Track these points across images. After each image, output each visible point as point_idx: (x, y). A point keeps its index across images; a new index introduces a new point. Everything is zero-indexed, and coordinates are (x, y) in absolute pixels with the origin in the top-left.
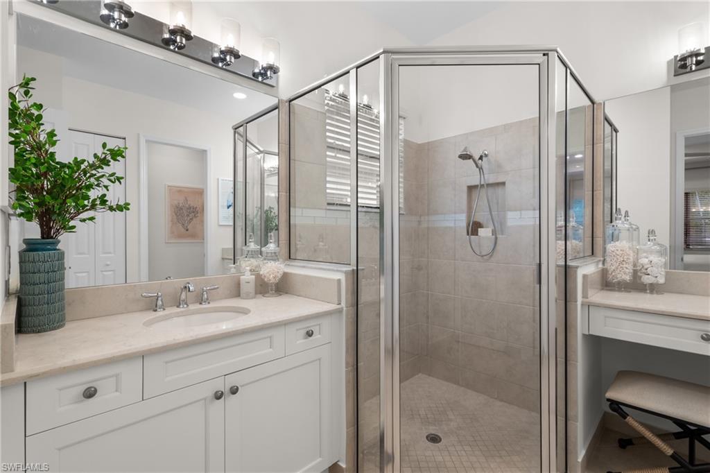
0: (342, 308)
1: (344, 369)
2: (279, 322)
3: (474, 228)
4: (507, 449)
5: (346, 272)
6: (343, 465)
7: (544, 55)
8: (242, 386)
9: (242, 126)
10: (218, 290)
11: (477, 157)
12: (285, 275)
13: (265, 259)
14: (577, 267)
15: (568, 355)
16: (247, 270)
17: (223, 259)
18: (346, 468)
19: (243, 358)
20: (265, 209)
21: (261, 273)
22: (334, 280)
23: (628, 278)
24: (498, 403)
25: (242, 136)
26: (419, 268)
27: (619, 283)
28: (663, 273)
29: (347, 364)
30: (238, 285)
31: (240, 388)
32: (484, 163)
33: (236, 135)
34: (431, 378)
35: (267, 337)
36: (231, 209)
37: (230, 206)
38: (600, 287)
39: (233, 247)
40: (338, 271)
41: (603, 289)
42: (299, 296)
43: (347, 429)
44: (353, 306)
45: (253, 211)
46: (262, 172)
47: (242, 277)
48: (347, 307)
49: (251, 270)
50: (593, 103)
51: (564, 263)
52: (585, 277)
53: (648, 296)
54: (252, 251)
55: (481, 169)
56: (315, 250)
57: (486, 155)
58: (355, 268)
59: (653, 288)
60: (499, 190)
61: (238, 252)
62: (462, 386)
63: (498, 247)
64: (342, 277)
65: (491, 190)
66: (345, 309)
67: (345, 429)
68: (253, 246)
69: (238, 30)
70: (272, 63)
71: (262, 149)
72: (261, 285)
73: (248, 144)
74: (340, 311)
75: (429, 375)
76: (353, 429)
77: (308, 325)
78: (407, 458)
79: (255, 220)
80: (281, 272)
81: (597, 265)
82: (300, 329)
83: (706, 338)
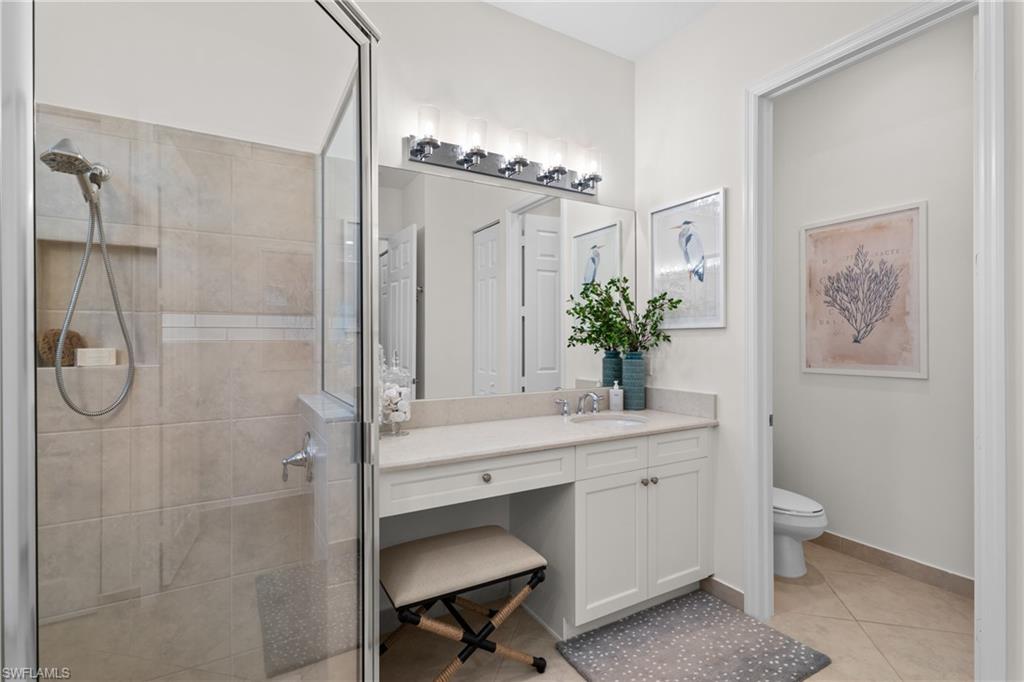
55: (94, 205)
59: (399, 429)
83: (487, 479)
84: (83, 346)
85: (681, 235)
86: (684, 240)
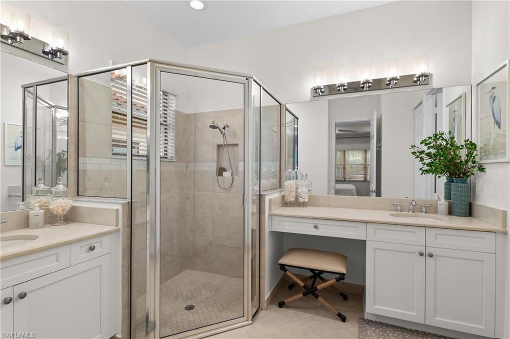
0: (120, 229)
1: (120, 271)
2: (65, 242)
3: (221, 171)
4: (233, 304)
5: (123, 204)
6: (119, 336)
7: (247, 79)
8: (29, 292)
9: (32, 87)
10: (6, 223)
11: (221, 128)
12: (73, 208)
13: (54, 197)
14: (265, 195)
15: (261, 243)
16: (35, 206)
17: (10, 196)
18: (121, 338)
19: (27, 272)
20: (58, 152)
21: (50, 207)
22: (112, 210)
23: (293, 200)
24: (234, 279)
25: (32, 94)
26: (187, 198)
27: (290, 202)
28: (308, 196)
29: (123, 266)
30: (27, 218)
31: (27, 294)
32: (226, 131)
33: (26, 92)
34: (194, 271)
35: (54, 254)
36: (20, 151)
37: (18, 148)
38: (280, 205)
39: (21, 184)
40: (116, 203)
41: (283, 206)
42: (84, 223)
43: (123, 310)
44: (128, 226)
45: (44, 153)
46: (54, 121)
47: (30, 212)
48: (123, 227)
49: (40, 206)
50: (280, 104)
51: (259, 193)
52: (270, 200)
53: (301, 209)
54: (42, 191)
55: (224, 135)
56: (101, 189)
57: (228, 127)
58: (130, 201)
59: (304, 205)
60: (235, 148)
61: (27, 190)
62: (213, 273)
63: (234, 183)
64: (120, 207)
65: (230, 148)
66: (121, 229)
67: (121, 311)
68: (42, 186)
69: (29, 19)
70: (61, 48)
71: (53, 104)
72: (50, 217)
73: (38, 100)
74: (118, 231)
75: (193, 269)
76: (127, 311)
77: (92, 242)
78: (170, 323)
79: (47, 162)
80: (69, 206)
81: (281, 193)
82: (84, 246)
83: (316, 227)
84: (225, 171)
85: (491, 98)
86: (492, 100)
